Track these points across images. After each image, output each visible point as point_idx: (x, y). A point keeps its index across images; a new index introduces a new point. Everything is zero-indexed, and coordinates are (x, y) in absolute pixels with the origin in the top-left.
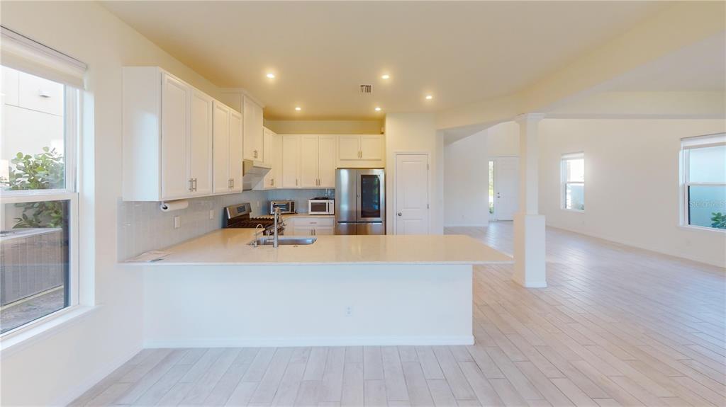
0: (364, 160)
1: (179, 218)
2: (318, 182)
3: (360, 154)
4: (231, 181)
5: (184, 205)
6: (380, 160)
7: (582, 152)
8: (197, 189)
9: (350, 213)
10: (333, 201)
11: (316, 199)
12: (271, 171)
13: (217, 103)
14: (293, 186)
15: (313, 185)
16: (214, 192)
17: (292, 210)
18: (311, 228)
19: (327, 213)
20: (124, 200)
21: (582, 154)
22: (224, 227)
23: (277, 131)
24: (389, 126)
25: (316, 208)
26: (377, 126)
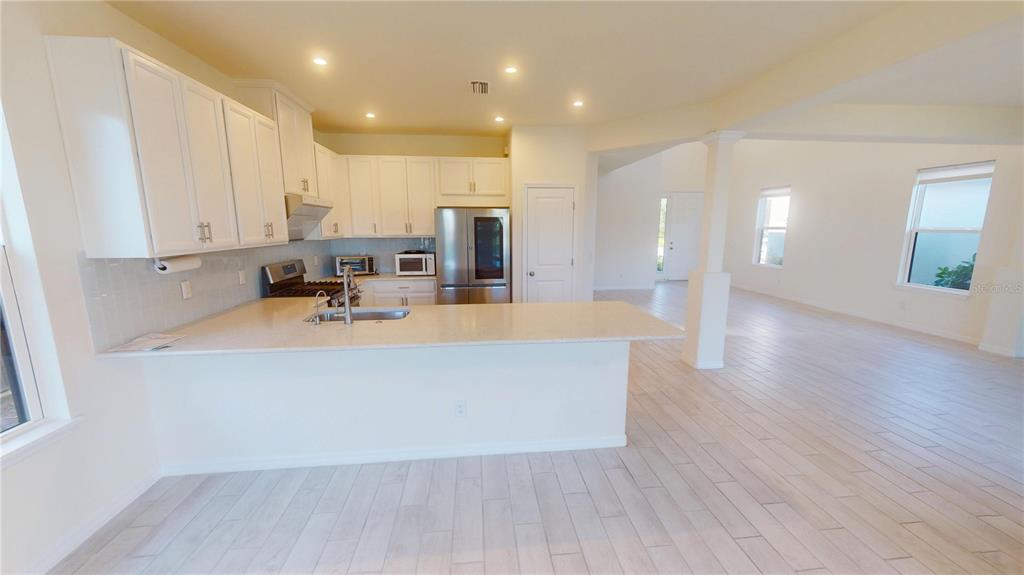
0: (478, 195)
1: (188, 283)
2: (409, 228)
3: (473, 187)
4: (269, 226)
5: (196, 264)
6: (503, 195)
7: (789, 186)
8: (214, 240)
9: (459, 272)
10: (432, 256)
11: (406, 253)
12: (332, 211)
13: (230, 103)
14: (370, 234)
15: (401, 233)
16: (242, 243)
17: (371, 269)
18: (402, 295)
19: (424, 273)
20: (88, 257)
21: (789, 190)
22: (264, 295)
23: (338, 149)
24: (517, 145)
25: (406, 265)
26: (498, 144)
